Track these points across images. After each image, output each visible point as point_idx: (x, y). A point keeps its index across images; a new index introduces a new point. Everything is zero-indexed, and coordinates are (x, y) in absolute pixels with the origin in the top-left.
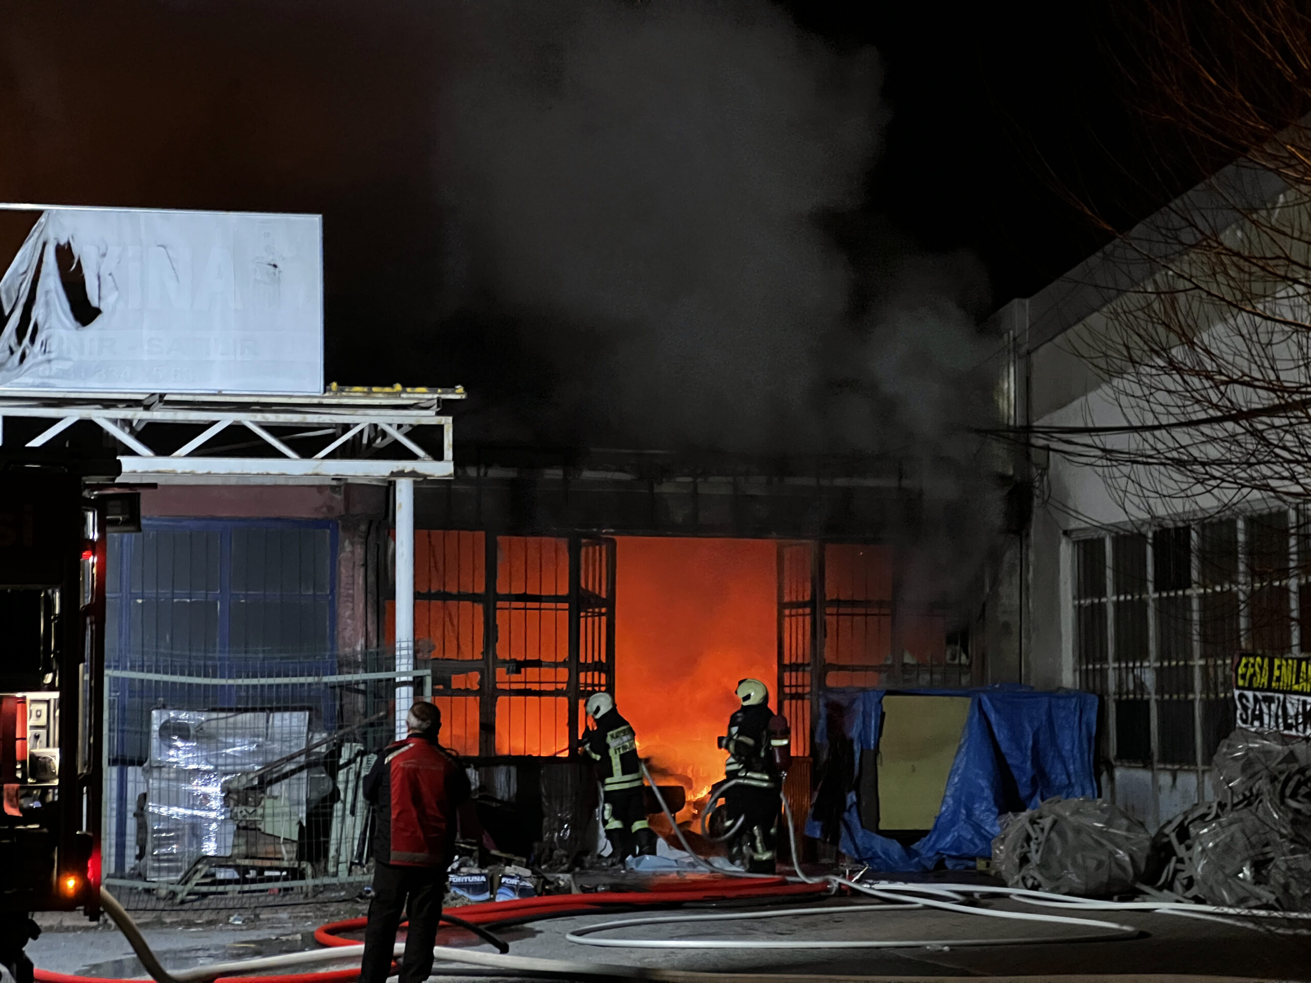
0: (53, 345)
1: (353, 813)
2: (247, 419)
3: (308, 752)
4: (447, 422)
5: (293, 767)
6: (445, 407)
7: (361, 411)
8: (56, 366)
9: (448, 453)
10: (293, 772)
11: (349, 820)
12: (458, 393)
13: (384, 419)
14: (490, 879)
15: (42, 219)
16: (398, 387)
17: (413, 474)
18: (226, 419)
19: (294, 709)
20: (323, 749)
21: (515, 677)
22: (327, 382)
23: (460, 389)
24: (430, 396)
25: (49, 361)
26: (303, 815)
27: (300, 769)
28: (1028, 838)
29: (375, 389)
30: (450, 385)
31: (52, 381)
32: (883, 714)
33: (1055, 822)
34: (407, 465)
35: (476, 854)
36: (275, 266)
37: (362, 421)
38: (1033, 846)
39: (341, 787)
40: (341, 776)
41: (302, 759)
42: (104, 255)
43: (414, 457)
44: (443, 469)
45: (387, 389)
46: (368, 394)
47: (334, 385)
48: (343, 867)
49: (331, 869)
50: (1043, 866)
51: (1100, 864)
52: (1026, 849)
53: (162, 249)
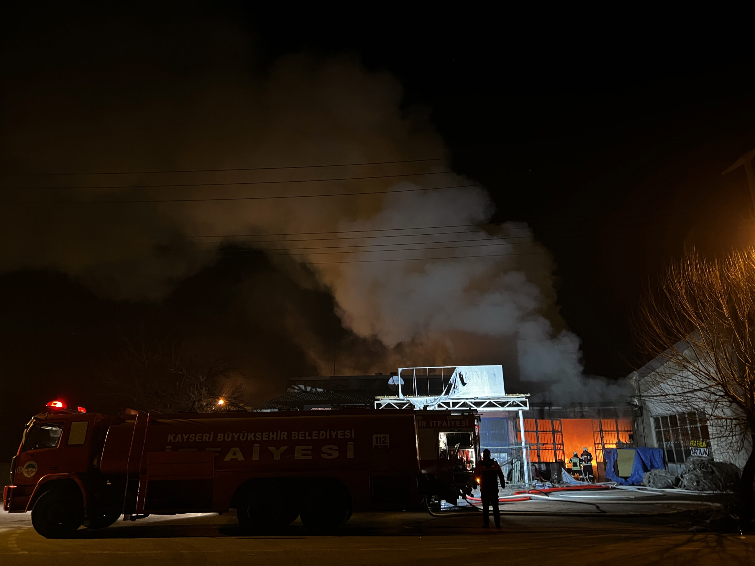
0: (459, 390)
1: (516, 472)
2: (492, 401)
3: (507, 461)
4: (527, 400)
5: (504, 464)
6: (527, 397)
7: (511, 398)
8: (460, 393)
9: (528, 405)
10: (505, 465)
11: (516, 473)
12: (529, 395)
13: (516, 400)
14: (543, 485)
15: (456, 369)
16: (518, 394)
17: (522, 410)
18: (488, 401)
19: (505, 453)
20: (510, 460)
21: (543, 446)
22: (505, 394)
23: (529, 394)
24: (524, 396)
25: (459, 392)
26: (508, 472)
27: (506, 464)
28: (650, 477)
29: (514, 395)
30: (527, 393)
31: (459, 396)
32: (617, 453)
33: (655, 474)
34: (521, 408)
35: (540, 480)
36: (495, 374)
37: (512, 400)
38: (651, 479)
39: (514, 468)
40: (513, 465)
41: (506, 462)
42: (466, 374)
43: (521, 406)
44: (527, 408)
45: (516, 395)
46: (513, 396)
47: (507, 394)
48: (516, 482)
49: (513, 483)
50: (653, 483)
51: (665, 482)
52: (649, 480)
53: (476, 373)
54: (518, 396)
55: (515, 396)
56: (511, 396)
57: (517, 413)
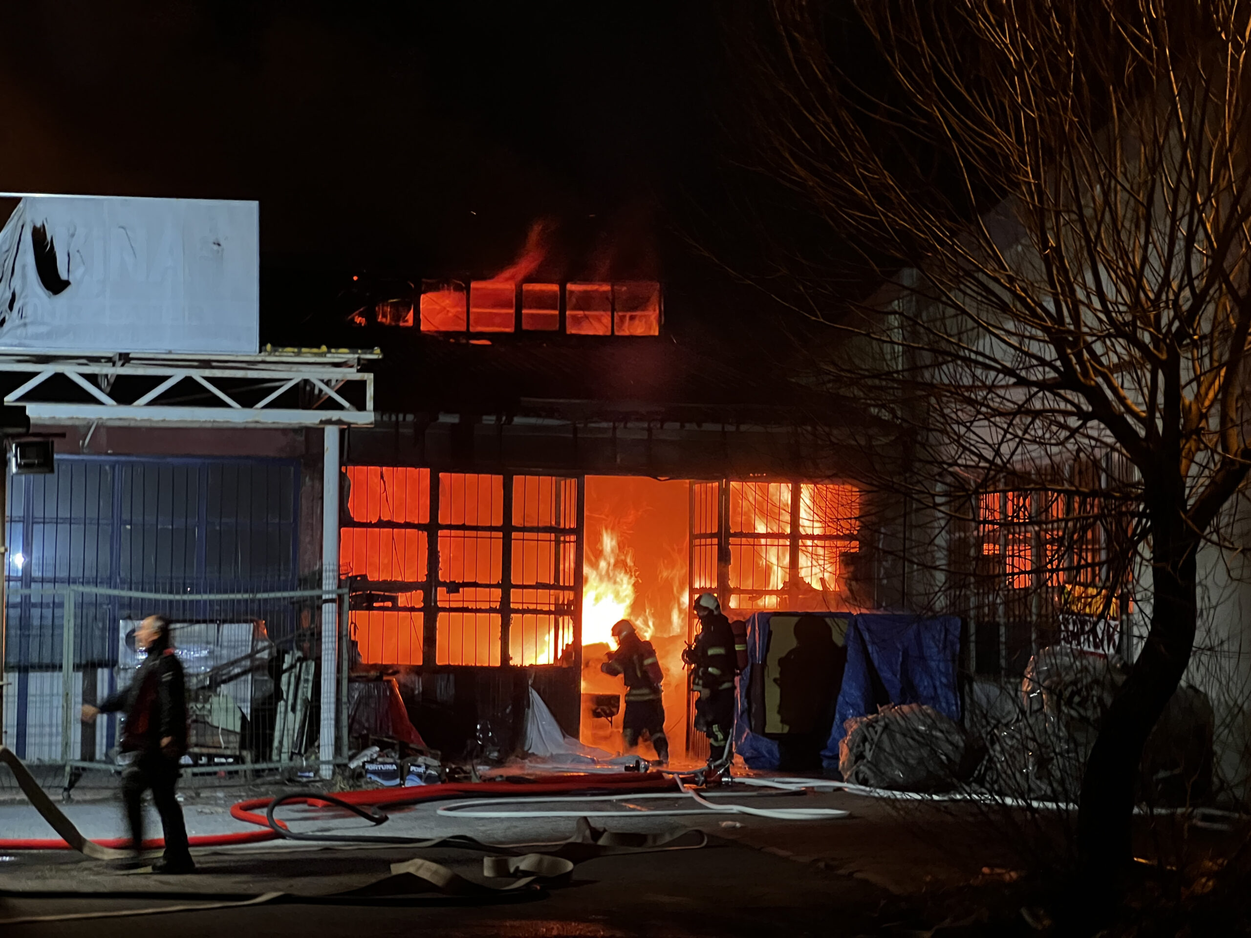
0: (29, 311)
1: (294, 709)
2: (197, 375)
3: (251, 656)
4: (369, 377)
5: (237, 670)
7: (295, 367)
8: (31, 330)
9: (370, 404)
10: (237, 676)
11: (290, 715)
12: (376, 354)
13: (315, 375)
14: (401, 768)
15: (21, 205)
16: (324, 348)
17: (339, 422)
18: (178, 375)
21: (453, 596)
22: (262, 344)
23: (377, 350)
24: (351, 356)
25: (25, 325)
26: (247, 711)
27: (244, 673)
28: (864, 740)
29: (304, 350)
30: (369, 348)
31: (27, 342)
33: (886, 727)
34: (334, 415)
36: (219, 245)
37: (296, 376)
38: (867, 746)
39: (284, 688)
40: (284, 678)
41: (247, 663)
42: (73, 235)
43: (341, 408)
44: (365, 418)
45: (315, 350)
46: (298, 354)
47: (269, 346)
48: (285, 757)
49: (275, 757)
50: (874, 765)
52: (861, 748)
53: (122, 230)
54: (323, 355)
55: (308, 355)
56: (288, 354)
57: (314, 435)
